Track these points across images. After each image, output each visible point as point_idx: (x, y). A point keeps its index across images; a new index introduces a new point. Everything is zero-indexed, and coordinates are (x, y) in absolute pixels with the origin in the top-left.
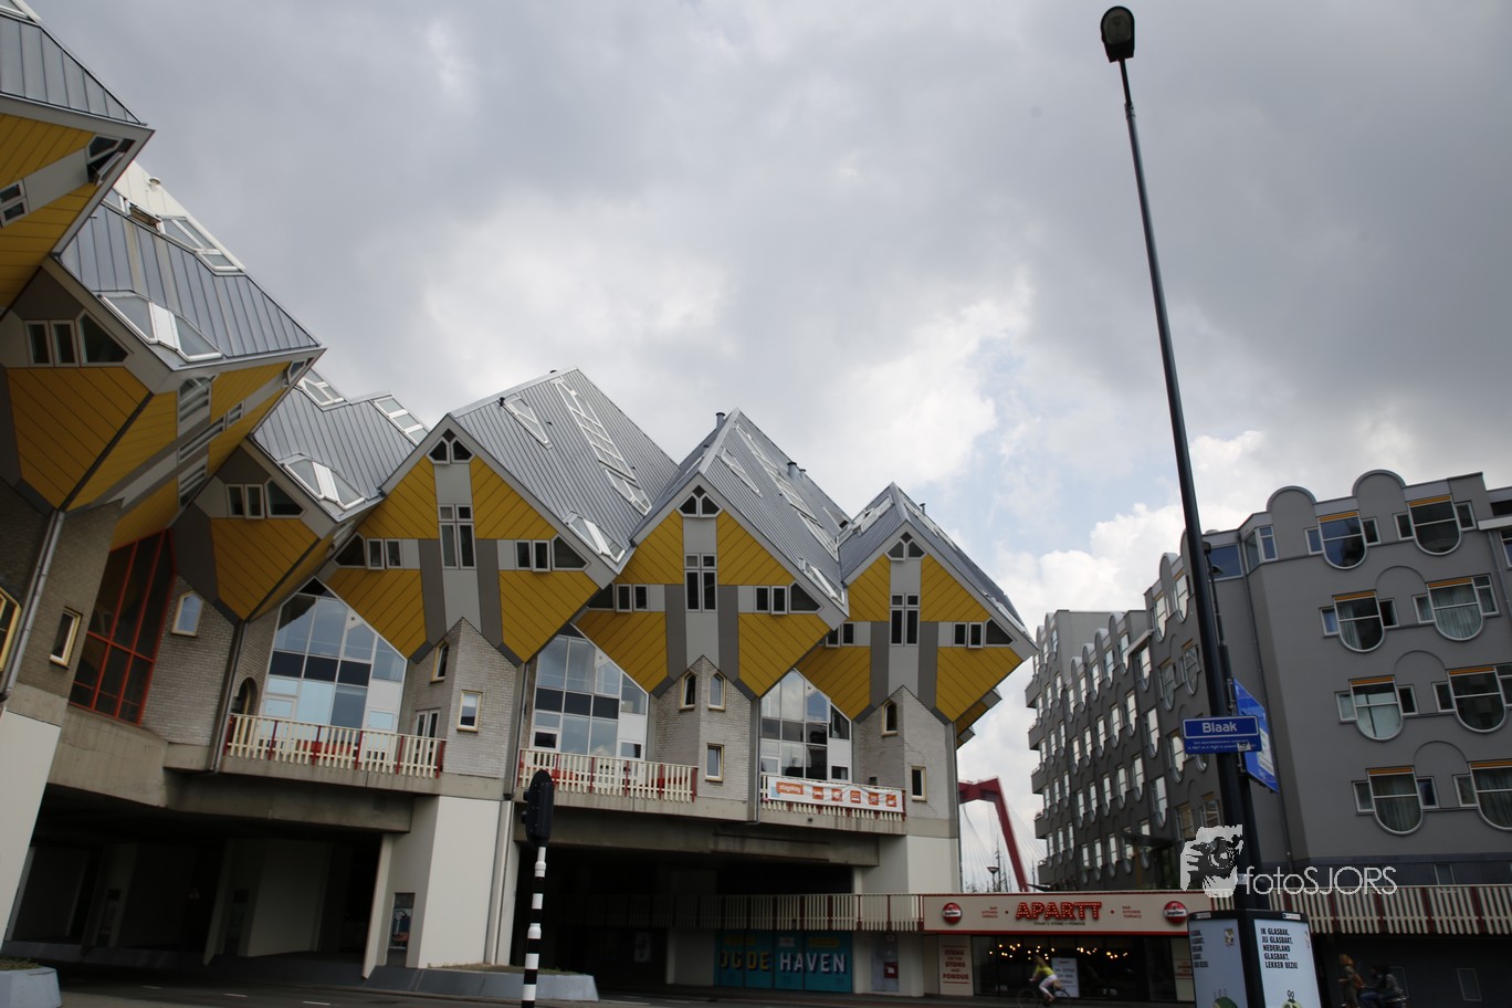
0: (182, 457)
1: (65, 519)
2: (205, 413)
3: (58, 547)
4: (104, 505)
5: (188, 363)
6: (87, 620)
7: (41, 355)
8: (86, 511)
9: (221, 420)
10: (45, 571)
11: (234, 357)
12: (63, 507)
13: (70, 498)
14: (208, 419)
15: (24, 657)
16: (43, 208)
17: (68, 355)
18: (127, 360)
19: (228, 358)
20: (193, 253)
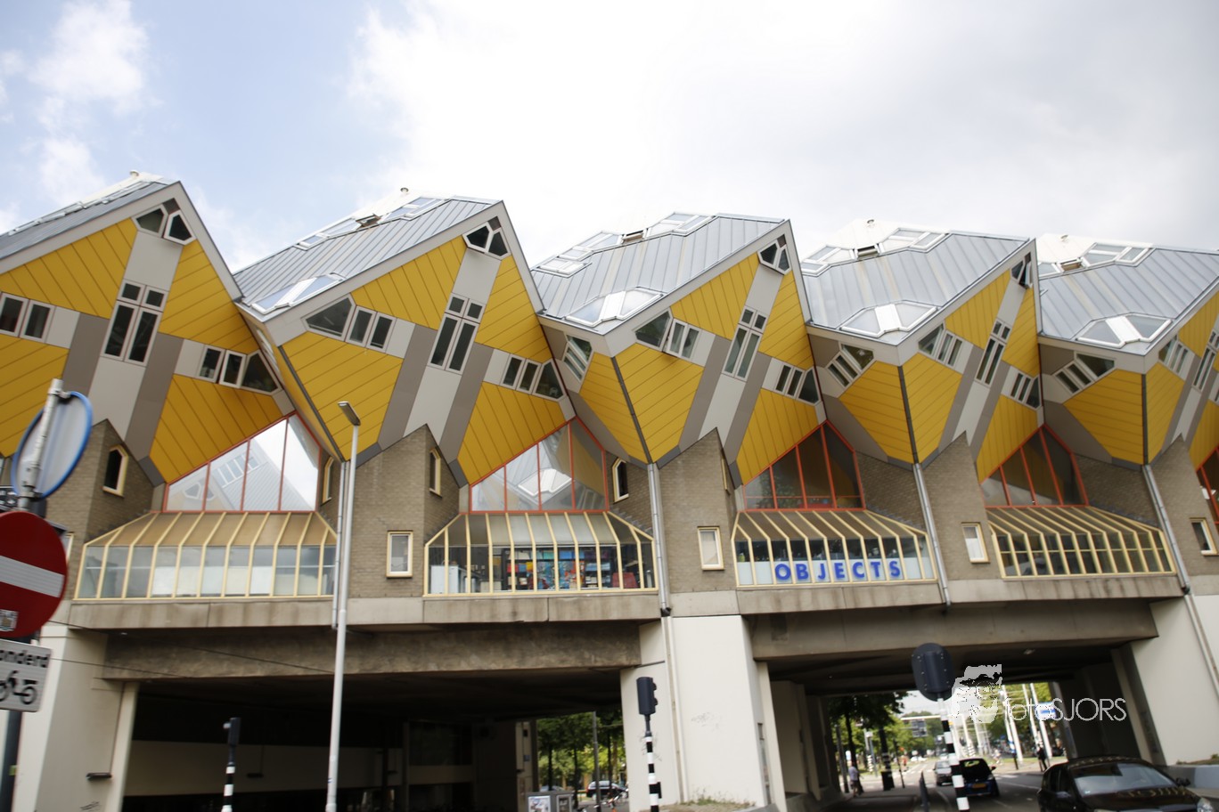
0: (1200, 388)
1: (1152, 469)
2: (1190, 357)
3: (1159, 486)
4: (1171, 446)
5: (1152, 342)
6: (1211, 519)
7: (1074, 388)
8: (1161, 457)
9: (1208, 350)
10: (1161, 504)
11: (1179, 315)
12: (1146, 462)
13: (1145, 455)
14: (1197, 357)
15: (1183, 559)
16: (1017, 319)
17: (1086, 381)
18: (1116, 363)
19: (1176, 319)
20: (1114, 263)
